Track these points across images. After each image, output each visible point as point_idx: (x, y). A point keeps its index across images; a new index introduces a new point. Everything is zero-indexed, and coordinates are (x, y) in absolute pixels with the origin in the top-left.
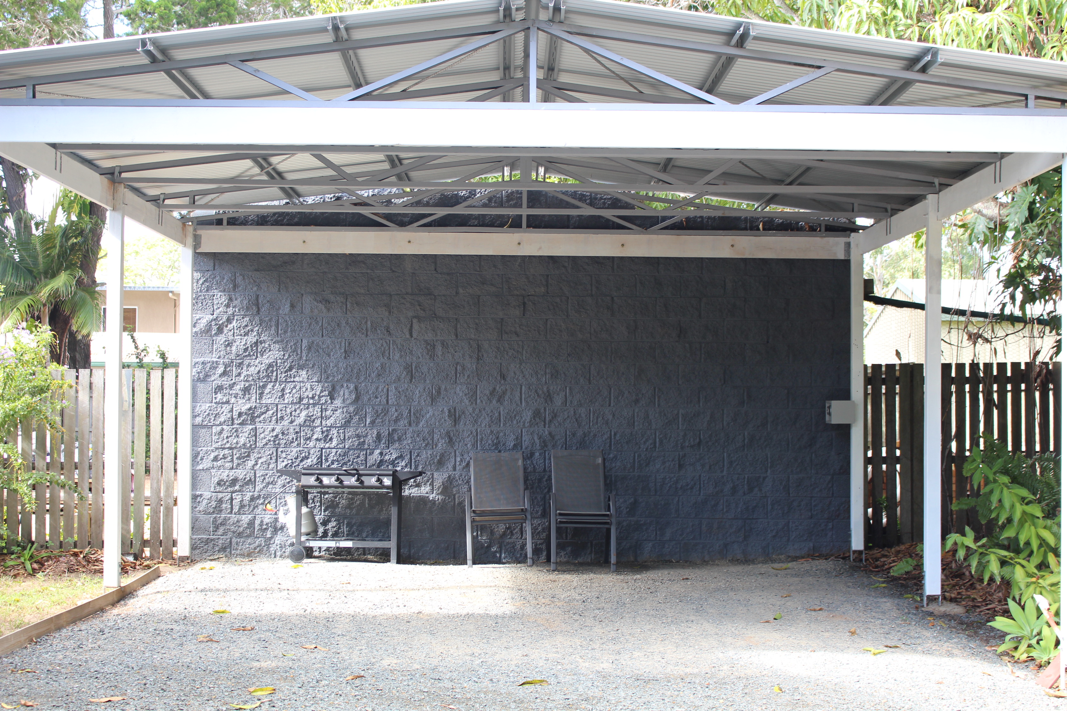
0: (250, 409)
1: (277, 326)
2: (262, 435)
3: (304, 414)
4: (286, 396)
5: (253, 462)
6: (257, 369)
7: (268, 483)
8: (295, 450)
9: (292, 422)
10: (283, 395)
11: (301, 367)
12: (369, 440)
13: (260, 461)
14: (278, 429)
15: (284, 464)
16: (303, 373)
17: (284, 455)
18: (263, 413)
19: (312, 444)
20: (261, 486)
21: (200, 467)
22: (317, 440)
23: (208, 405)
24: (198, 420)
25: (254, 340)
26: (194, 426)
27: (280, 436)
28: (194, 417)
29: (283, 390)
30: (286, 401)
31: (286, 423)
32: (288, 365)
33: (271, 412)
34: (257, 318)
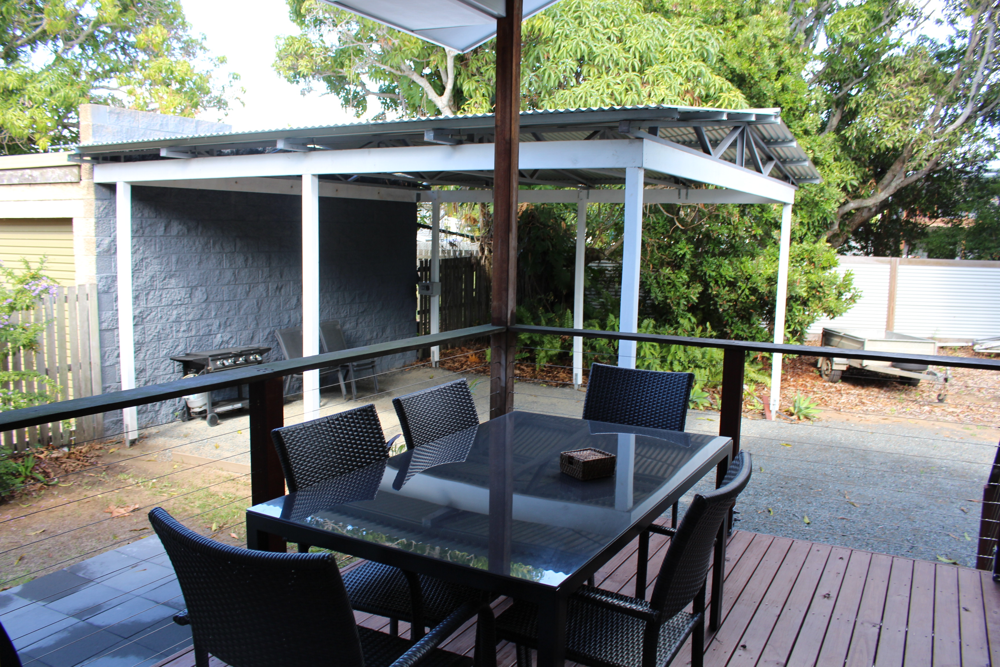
0: (141, 313)
1: (155, 245)
2: (149, 332)
3: (175, 312)
4: (164, 300)
5: (144, 355)
6: (144, 281)
7: (155, 369)
8: (171, 341)
9: (168, 320)
10: (161, 300)
11: (171, 277)
12: (215, 327)
13: (149, 353)
14: (159, 327)
15: (165, 352)
16: (173, 281)
17: (164, 346)
18: (149, 315)
19: (180, 335)
20: (151, 372)
21: (108, 364)
22: (184, 331)
23: (111, 312)
24: (105, 326)
25: (141, 257)
26: (101, 331)
27: (161, 332)
28: (101, 323)
29: (161, 295)
30: (163, 304)
31: (164, 320)
32: (163, 275)
33: (154, 313)
34: (142, 239)
